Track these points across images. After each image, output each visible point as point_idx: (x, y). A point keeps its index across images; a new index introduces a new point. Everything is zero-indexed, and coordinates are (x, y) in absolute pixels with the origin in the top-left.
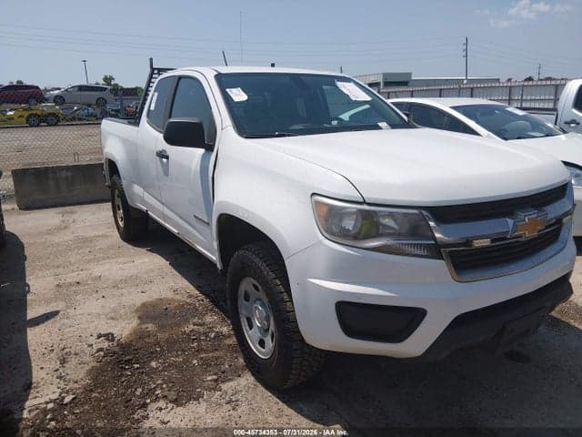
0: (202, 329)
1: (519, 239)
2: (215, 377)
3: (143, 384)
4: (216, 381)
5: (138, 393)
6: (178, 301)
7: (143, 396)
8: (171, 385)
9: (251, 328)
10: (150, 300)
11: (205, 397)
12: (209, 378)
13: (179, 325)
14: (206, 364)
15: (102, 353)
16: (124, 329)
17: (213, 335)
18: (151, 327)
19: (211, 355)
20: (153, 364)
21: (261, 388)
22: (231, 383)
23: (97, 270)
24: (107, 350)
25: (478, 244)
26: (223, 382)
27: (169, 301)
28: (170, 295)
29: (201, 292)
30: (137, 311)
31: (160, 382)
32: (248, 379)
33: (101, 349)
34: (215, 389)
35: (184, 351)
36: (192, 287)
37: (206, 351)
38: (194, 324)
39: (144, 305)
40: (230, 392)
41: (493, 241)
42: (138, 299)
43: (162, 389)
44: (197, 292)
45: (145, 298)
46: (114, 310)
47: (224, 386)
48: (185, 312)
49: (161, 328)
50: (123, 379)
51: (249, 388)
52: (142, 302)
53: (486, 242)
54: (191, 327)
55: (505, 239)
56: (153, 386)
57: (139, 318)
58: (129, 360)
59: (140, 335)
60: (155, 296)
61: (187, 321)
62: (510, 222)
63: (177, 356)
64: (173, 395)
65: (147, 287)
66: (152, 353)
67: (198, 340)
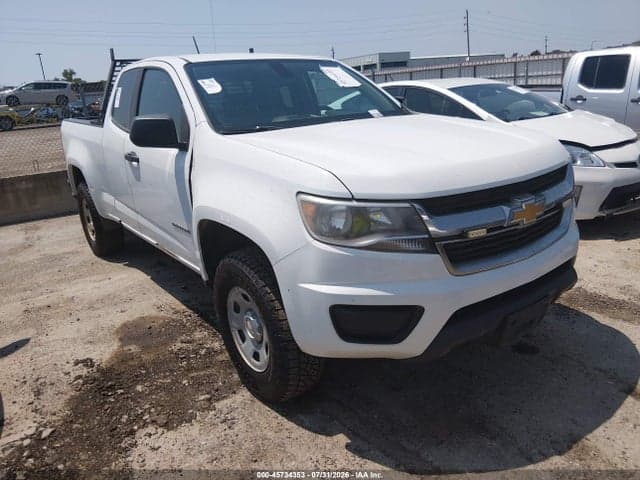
0: (191, 347)
1: (518, 227)
2: (208, 396)
3: (128, 411)
4: (209, 400)
5: (124, 420)
6: (163, 318)
7: (130, 422)
8: (159, 408)
9: (243, 341)
10: (131, 320)
11: (198, 418)
12: (203, 397)
13: (165, 344)
14: (198, 384)
15: (81, 381)
16: (104, 353)
17: (203, 352)
18: (134, 348)
19: (202, 373)
20: (139, 388)
21: (259, 403)
22: (225, 401)
23: (69, 291)
24: (86, 377)
25: (473, 234)
26: (218, 400)
27: (154, 319)
28: (154, 312)
29: (188, 306)
30: (117, 332)
31: (147, 406)
32: (244, 395)
33: (80, 377)
34: (209, 409)
35: (172, 371)
36: (177, 302)
37: (196, 370)
38: (182, 342)
39: (125, 325)
40: (225, 410)
41: (488, 231)
42: (118, 319)
43: (150, 413)
44: (184, 307)
45: (125, 318)
46: (92, 333)
47: (218, 405)
48: (172, 329)
49: (145, 348)
50: (107, 406)
51: (245, 404)
52: (123, 322)
53: (482, 233)
54: (179, 345)
55: (502, 227)
56: (140, 411)
57: (121, 339)
58: (111, 385)
59: (122, 358)
60: (137, 316)
61: (173, 339)
62: (506, 209)
63: (165, 377)
64: (162, 419)
65: (127, 306)
66: (137, 376)
67: (187, 358)
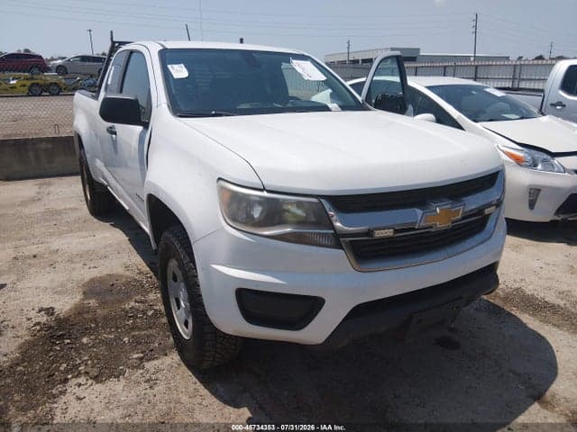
0: (142, 306)
2: (142, 355)
3: (68, 359)
4: (141, 359)
5: (62, 368)
6: (127, 277)
7: (67, 371)
8: (95, 361)
9: (179, 308)
10: (99, 275)
11: (126, 375)
12: (135, 356)
13: (120, 302)
14: (137, 342)
15: (38, 327)
16: (64, 305)
17: (150, 313)
18: (93, 302)
19: (143, 333)
20: (85, 340)
21: (184, 367)
22: (155, 362)
23: (56, 243)
24: (44, 324)
25: (379, 234)
26: (148, 360)
27: (118, 277)
28: (121, 271)
29: (151, 269)
30: (83, 285)
31: (86, 358)
32: (174, 358)
33: (38, 324)
34: (138, 367)
35: (117, 328)
36: (144, 264)
37: (140, 329)
38: (136, 302)
39: (92, 280)
40: (152, 370)
41: (396, 231)
42: (88, 274)
43: (86, 364)
44: (148, 269)
45: (95, 273)
46: (62, 285)
47: (148, 365)
48: (132, 288)
49: (103, 304)
50: (52, 353)
51: (172, 366)
52: (92, 277)
53: (389, 233)
54: (132, 304)
55: (413, 229)
56: (79, 361)
57: (84, 293)
58: (62, 335)
59: (80, 311)
60: (105, 272)
61: (129, 298)
62: (419, 212)
63: (110, 333)
64: (95, 372)
65: (102, 262)
66: (86, 329)
67: (135, 317)
